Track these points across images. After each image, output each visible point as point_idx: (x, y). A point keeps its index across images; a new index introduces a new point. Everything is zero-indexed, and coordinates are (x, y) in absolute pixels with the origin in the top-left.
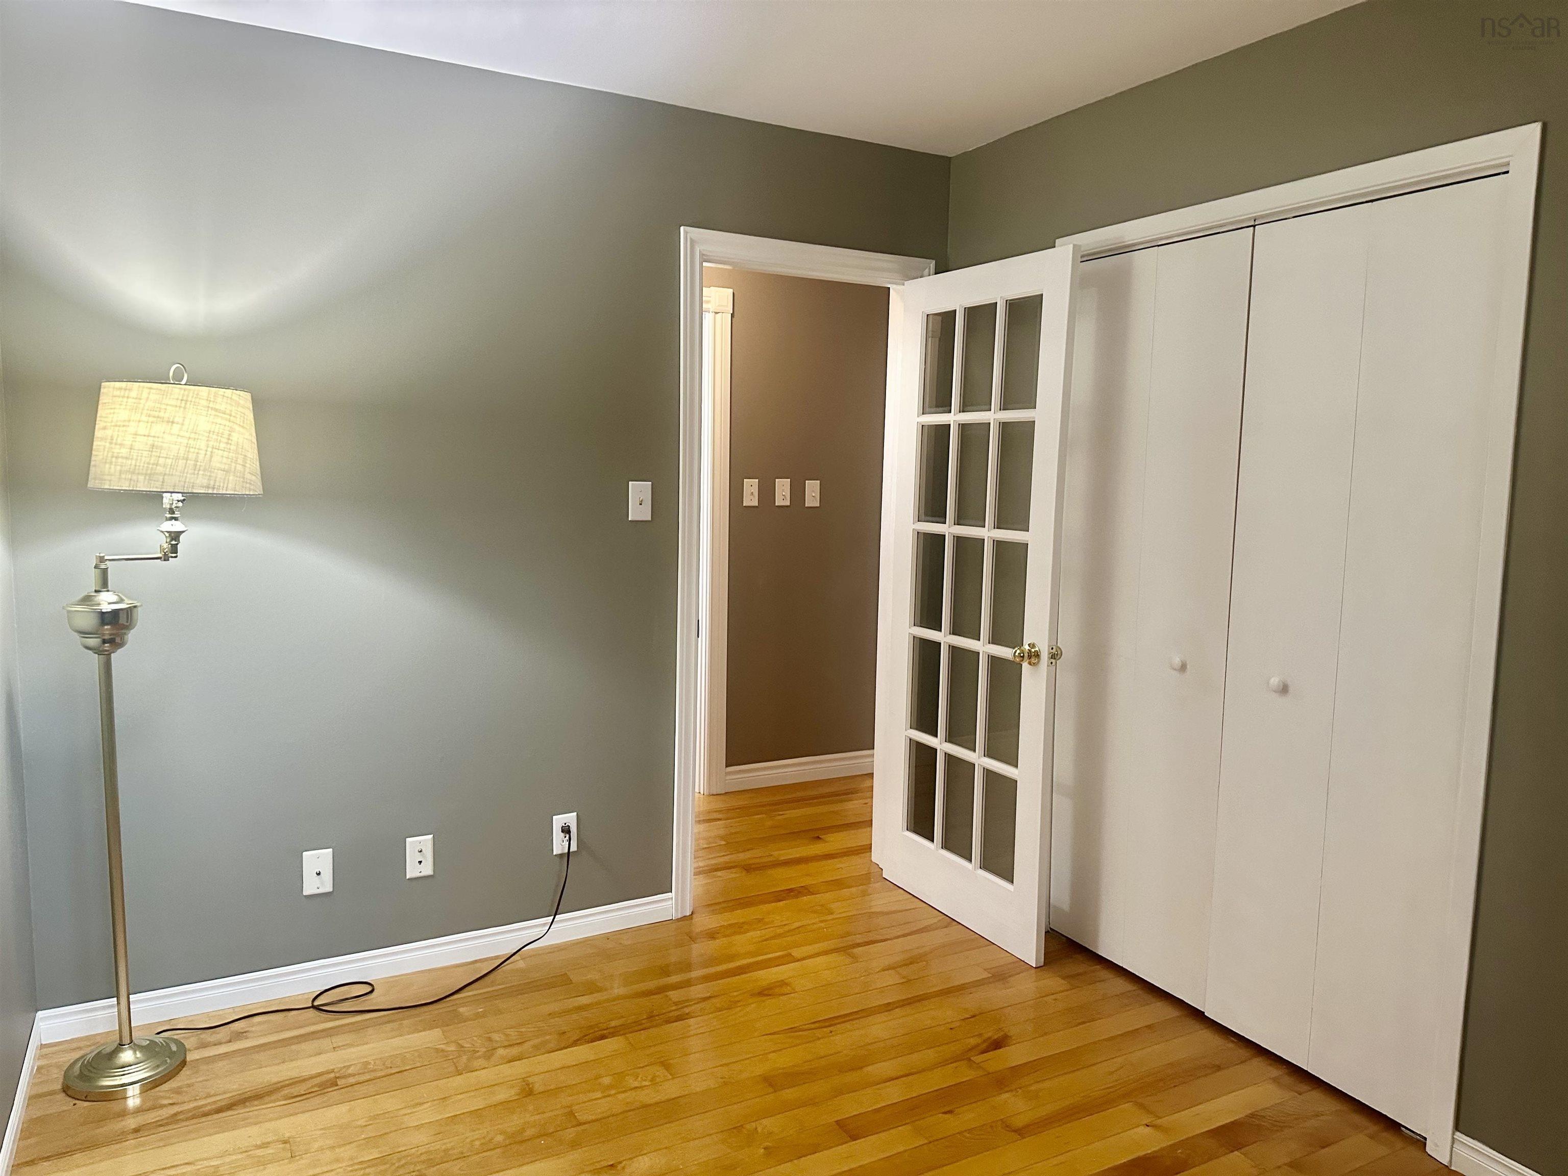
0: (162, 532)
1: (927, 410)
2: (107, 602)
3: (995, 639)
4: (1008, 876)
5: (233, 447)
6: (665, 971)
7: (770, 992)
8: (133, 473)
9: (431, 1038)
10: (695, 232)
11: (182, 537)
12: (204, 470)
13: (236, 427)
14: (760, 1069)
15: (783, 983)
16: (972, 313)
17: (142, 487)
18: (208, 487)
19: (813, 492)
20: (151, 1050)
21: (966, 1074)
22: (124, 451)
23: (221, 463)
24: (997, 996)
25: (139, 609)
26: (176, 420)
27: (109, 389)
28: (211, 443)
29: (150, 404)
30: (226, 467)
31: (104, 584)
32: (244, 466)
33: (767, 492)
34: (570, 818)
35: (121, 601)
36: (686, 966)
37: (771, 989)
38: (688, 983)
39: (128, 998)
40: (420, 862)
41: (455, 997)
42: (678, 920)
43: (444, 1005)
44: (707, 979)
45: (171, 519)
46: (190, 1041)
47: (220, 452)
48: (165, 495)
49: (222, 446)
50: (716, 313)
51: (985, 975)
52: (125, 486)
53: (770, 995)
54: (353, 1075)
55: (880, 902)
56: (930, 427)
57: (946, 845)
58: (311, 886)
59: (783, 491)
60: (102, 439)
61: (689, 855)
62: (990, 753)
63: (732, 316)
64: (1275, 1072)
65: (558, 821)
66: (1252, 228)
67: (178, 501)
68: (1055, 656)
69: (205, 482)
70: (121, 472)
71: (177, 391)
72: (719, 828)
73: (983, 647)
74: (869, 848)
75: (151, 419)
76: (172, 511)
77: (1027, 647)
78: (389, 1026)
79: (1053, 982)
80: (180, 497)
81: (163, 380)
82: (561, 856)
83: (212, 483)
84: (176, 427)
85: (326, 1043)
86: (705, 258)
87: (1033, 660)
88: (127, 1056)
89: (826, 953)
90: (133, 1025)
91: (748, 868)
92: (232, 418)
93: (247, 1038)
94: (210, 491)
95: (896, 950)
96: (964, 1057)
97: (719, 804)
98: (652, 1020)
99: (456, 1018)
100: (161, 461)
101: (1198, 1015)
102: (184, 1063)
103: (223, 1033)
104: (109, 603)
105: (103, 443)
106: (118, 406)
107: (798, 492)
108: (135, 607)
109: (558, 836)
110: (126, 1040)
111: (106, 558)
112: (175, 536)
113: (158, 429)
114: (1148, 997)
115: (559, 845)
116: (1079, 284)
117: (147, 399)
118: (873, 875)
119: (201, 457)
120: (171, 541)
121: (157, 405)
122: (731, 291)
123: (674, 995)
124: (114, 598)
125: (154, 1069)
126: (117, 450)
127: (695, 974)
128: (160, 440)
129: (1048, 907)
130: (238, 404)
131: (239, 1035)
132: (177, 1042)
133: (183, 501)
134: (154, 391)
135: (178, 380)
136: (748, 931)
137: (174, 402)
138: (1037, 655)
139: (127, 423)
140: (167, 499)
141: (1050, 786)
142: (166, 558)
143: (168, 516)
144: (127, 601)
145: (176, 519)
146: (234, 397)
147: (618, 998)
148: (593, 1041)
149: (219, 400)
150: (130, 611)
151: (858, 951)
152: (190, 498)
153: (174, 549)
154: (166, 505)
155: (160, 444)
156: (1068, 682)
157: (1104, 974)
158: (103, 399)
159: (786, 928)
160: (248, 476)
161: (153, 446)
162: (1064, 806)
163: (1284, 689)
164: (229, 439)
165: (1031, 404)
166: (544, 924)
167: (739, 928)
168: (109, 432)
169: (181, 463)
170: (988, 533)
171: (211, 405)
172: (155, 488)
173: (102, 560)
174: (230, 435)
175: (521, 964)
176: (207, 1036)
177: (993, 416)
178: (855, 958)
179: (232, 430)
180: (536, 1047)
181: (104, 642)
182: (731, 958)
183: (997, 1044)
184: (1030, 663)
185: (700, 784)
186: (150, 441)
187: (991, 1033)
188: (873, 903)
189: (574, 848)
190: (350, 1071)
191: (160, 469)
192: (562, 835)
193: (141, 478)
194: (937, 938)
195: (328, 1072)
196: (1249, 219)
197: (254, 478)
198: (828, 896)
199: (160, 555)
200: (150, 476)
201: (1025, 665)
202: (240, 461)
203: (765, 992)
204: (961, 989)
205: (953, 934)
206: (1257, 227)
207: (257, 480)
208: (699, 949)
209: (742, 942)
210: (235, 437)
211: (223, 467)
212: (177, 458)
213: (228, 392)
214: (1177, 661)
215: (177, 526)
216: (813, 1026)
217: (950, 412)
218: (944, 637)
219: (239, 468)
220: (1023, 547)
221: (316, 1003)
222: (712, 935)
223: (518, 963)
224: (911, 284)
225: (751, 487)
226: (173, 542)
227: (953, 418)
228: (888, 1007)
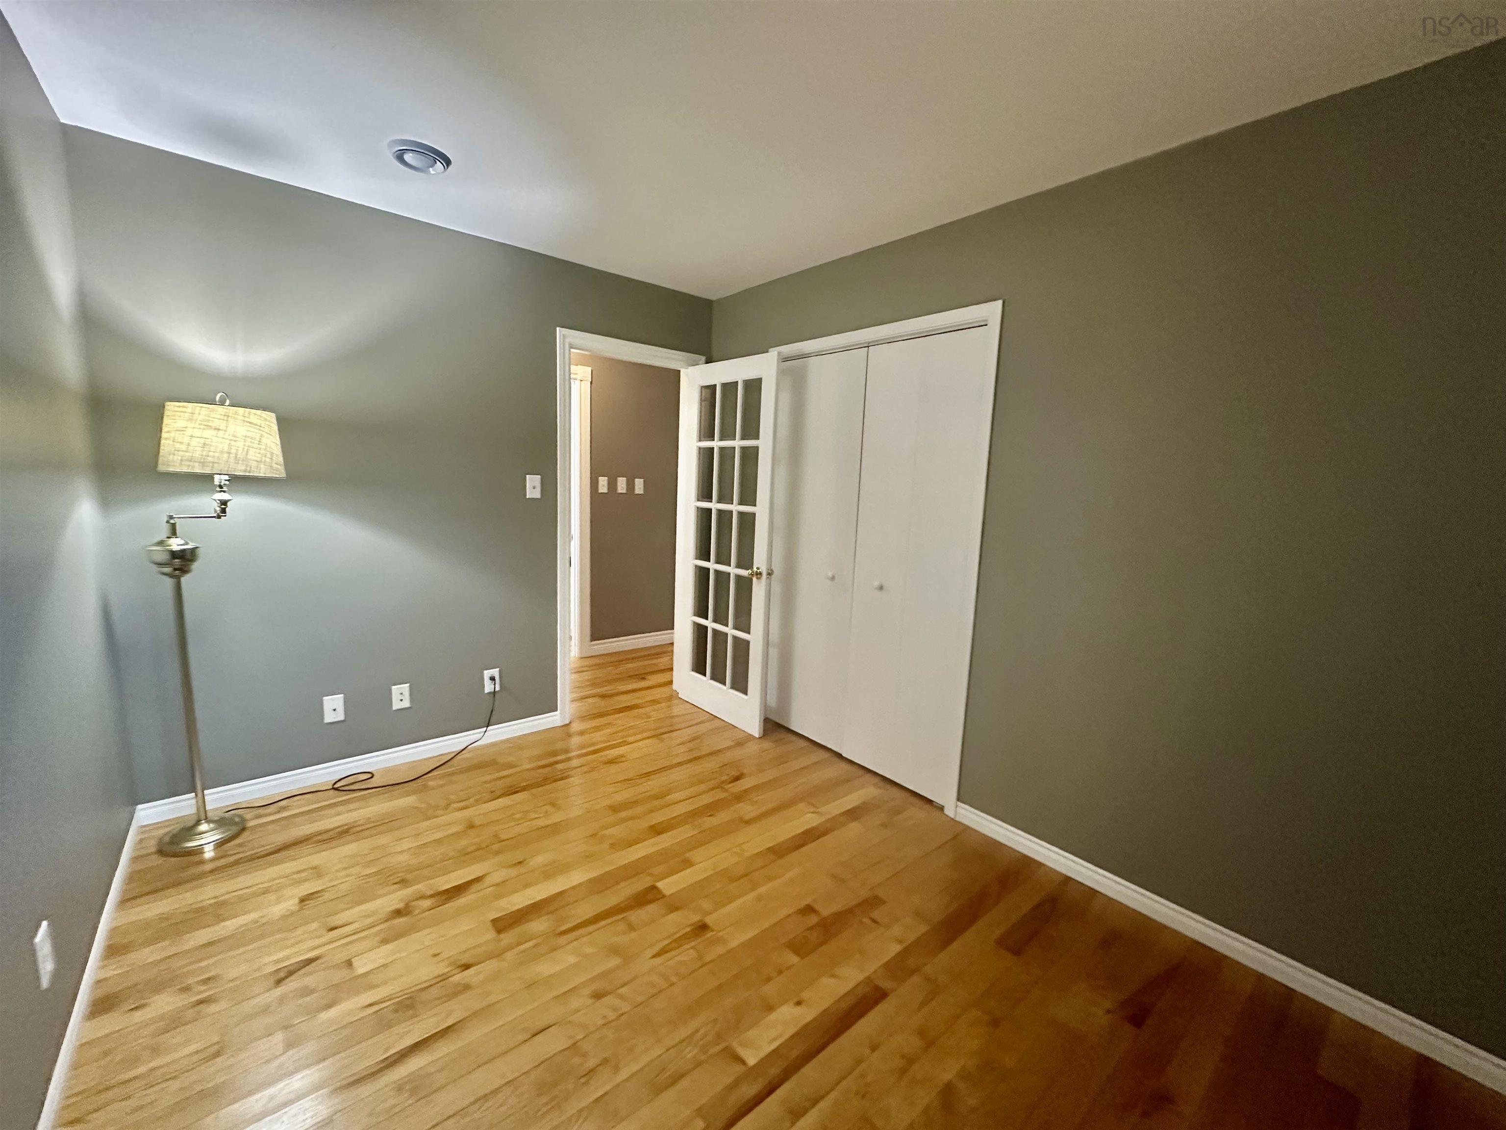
0: (214, 500)
1: (702, 439)
2: (176, 544)
3: (738, 566)
4: (745, 692)
5: (263, 447)
6: (554, 754)
7: (616, 761)
8: (190, 461)
9: (409, 801)
10: (566, 331)
11: (229, 504)
12: (243, 461)
13: (264, 433)
14: (607, 802)
15: (622, 756)
16: (725, 386)
17: (198, 470)
18: (245, 471)
19: (639, 486)
20: (221, 823)
21: (720, 795)
22: (184, 447)
23: (255, 456)
24: (738, 753)
25: (201, 549)
26: (221, 428)
27: (171, 407)
28: (247, 444)
29: (201, 417)
30: (259, 459)
31: (174, 533)
32: (271, 459)
33: (612, 485)
34: (495, 672)
35: (187, 544)
36: (567, 751)
37: (616, 759)
38: (569, 759)
39: (203, 793)
40: (401, 700)
41: (425, 776)
42: (563, 726)
43: (420, 781)
44: (580, 756)
45: (221, 491)
46: (249, 815)
47: (254, 450)
48: (216, 476)
49: (255, 445)
50: (581, 381)
51: (732, 744)
52: (185, 469)
53: (615, 762)
54: (359, 826)
55: (677, 710)
56: (705, 449)
57: (713, 678)
58: (329, 718)
59: (622, 485)
60: (166, 439)
61: (568, 691)
62: (736, 627)
63: (591, 383)
64: (876, 780)
65: (487, 674)
66: (867, 348)
67: (226, 480)
68: (769, 574)
69: (243, 468)
70: (182, 460)
71: (220, 409)
72: (587, 676)
73: (732, 570)
74: (671, 682)
75: (202, 427)
76: (221, 487)
77: (755, 569)
78: (382, 797)
79: (767, 744)
80: (227, 477)
81: (213, 402)
82: (489, 693)
83: (248, 469)
84: (221, 433)
85: (340, 808)
86: (571, 347)
87: (759, 576)
88: (204, 827)
89: (648, 738)
90: (208, 808)
91: (603, 696)
92: (262, 429)
93: (289, 810)
94: (247, 474)
95: (686, 734)
96: (720, 786)
97: (588, 662)
98: (546, 781)
99: (426, 788)
100: (211, 454)
101: (839, 756)
102: (244, 829)
103: (272, 808)
104: (178, 545)
105: (167, 442)
106: (177, 418)
107: (631, 486)
108: (197, 547)
109: (487, 682)
110: (203, 816)
111: (174, 516)
112: (224, 503)
113: (209, 433)
114: (815, 748)
115: (488, 687)
116: (781, 373)
117: (199, 414)
118: (673, 696)
119: (240, 452)
120: (221, 505)
121: (207, 418)
122: (589, 369)
123: (560, 766)
124: (182, 542)
125: (224, 832)
126: (178, 446)
127: (573, 754)
128: (210, 440)
129: (765, 706)
130: (266, 420)
131: (284, 809)
132: (240, 816)
133: (228, 480)
134: (203, 409)
135: (222, 403)
136: (603, 730)
137: (219, 417)
138: (760, 574)
139: (184, 429)
140: (217, 478)
141: (767, 644)
142: (219, 517)
143: (218, 489)
144: (191, 543)
145: (224, 492)
146: (263, 415)
147: (528, 770)
148: (509, 795)
149: (252, 416)
150: (193, 551)
151: (664, 736)
152: (234, 479)
153: (224, 511)
154: (217, 482)
155: (210, 443)
156: (776, 588)
157: (793, 738)
158: (167, 413)
159: (625, 727)
160: (275, 466)
161: (204, 444)
162: (774, 653)
163: (881, 588)
164: (260, 442)
165: (757, 438)
166: (480, 733)
167: (597, 728)
168: (172, 435)
169: (226, 455)
170: (735, 508)
171: (247, 419)
172: (207, 471)
173: (171, 517)
174: (260, 439)
175: (468, 755)
176: (261, 811)
177: (737, 443)
178: (662, 740)
179: (262, 436)
180: (477, 801)
181: (175, 569)
182: (593, 744)
183: (737, 779)
184: (757, 578)
185: (574, 651)
186: (202, 441)
187: (735, 773)
188: (673, 711)
189: (497, 689)
190: (360, 823)
191: (210, 459)
192: (491, 681)
193: (197, 464)
194: (709, 726)
195: (346, 825)
196: (865, 343)
197: (279, 467)
198: (648, 709)
199: (215, 515)
200: (203, 464)
201: (754, 579)
202: (269, 455)
203: (612, 762)
204: (719, 752)
205: (716, 723)
206: (870, 348)
207: (282, 468)
208: (576, 741)
209: (598, 736)
210: (264, 441)
211: (256, 459)
212: (222, 452)
213: (259, 412)
214: (830, 574)
215: (224, 496)
216: (638, 777)
217: (714, 440)
218: (712, 566)
219: (268, 460)
220: (753, 515)
221: (336, 786)
222: (582, 733)
223: (465, 755)
224: (691, 369)
225: (603, 482)
226: (223, 507)
227: (716, 444)
228: (680, 764)
